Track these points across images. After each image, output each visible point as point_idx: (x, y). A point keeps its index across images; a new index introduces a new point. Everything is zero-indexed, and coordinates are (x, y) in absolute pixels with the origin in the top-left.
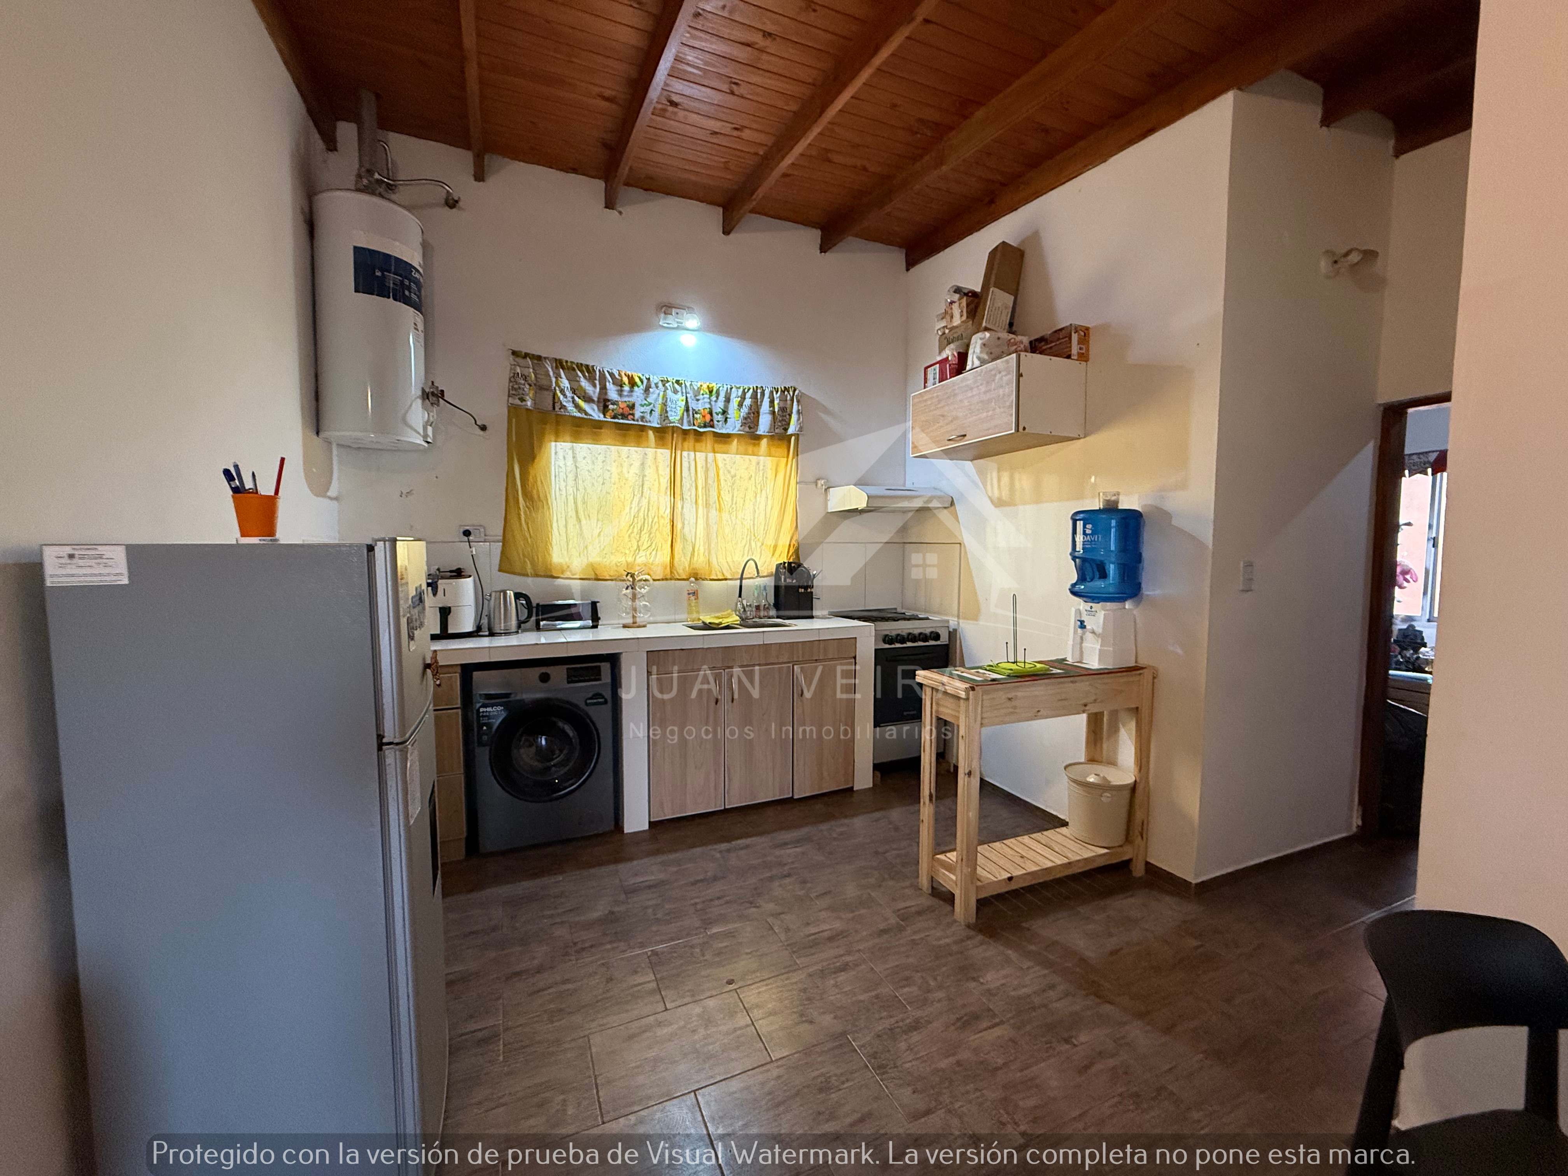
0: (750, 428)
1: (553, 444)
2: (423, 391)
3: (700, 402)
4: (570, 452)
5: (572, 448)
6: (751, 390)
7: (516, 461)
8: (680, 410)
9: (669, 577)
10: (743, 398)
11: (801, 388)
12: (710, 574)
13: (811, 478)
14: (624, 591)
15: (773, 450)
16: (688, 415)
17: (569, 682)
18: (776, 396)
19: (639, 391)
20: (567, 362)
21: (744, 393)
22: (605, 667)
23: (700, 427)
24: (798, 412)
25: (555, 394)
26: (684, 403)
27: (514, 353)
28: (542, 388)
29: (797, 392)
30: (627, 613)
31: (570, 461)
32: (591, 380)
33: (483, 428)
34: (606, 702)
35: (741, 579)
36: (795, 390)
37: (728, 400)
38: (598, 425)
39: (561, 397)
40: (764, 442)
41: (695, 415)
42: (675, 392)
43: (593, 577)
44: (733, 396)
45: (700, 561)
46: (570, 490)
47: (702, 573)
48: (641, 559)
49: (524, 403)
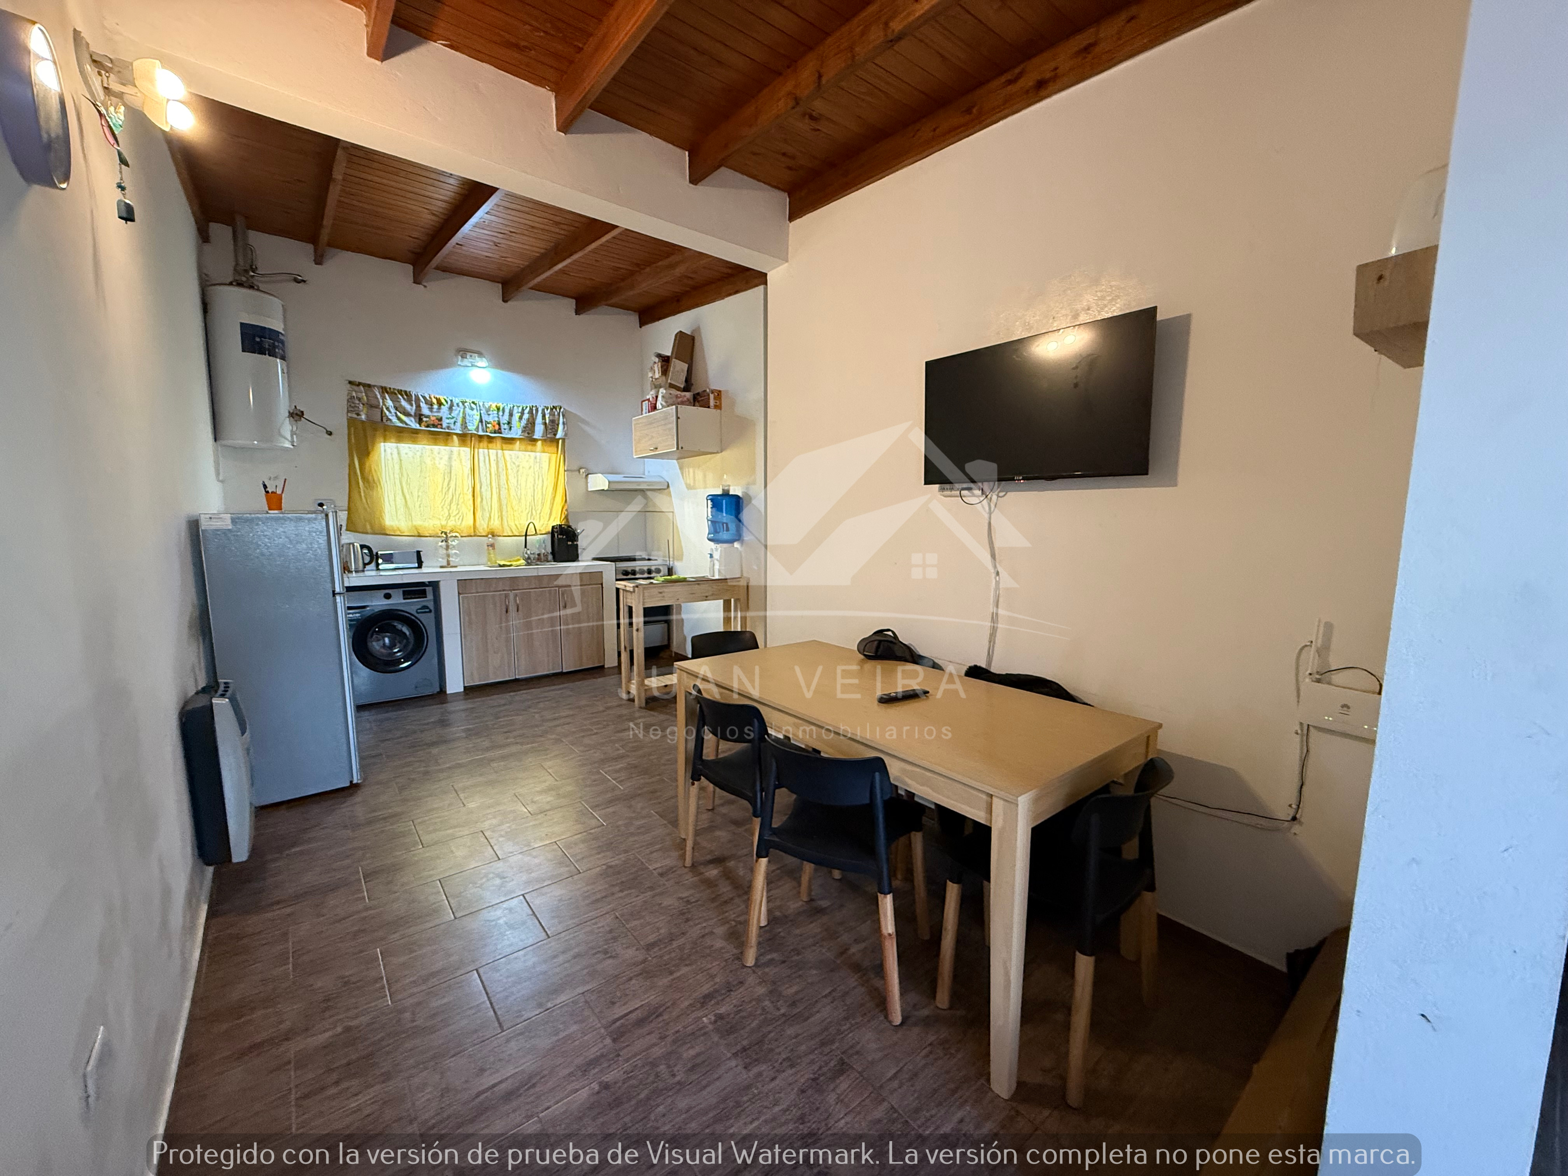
0: (528, 433)
1: (382, 444)
2: (289, 412)
3: (491, 416)
4: (396, 450)
5: (397, 447)
6: (528, 408)
7: (355, 456)
8: (476, 422)
9: (473, 534)
10: (522, 413)
11: (565, 406)
12: (503, 531)
13: (576, 468)
14: (440, 544)
15: (546, 449)
16: (482, 425)
17: (404, 599)
18: (547, 412)
19: (444, 409)
20: (390, 388)
21: (523, 410)
22: (429, 590)
23: (490, 433)
24: (564, 423)
25: (382, 411)
26: (478, 417)
27: (350, 382)
28: (372, 406)
29: (562, 410)
30: (443, 558)
31: (395, 456)
32: (409, 401)
33: (330, 433)
34: (430, 611)
35: (526, 535)
36: (561, 408)
37: (511, 415)
38: (416, 432)
39: (387, 413)
40: (539, 443)
41: (488, 425)
42: (472, 409)
43: (416, 534)
44: (515, 411)
45: (495, 524)
46: (397, 476)
47: (497, 532)
48: (451, 523)
49: (359, 417)
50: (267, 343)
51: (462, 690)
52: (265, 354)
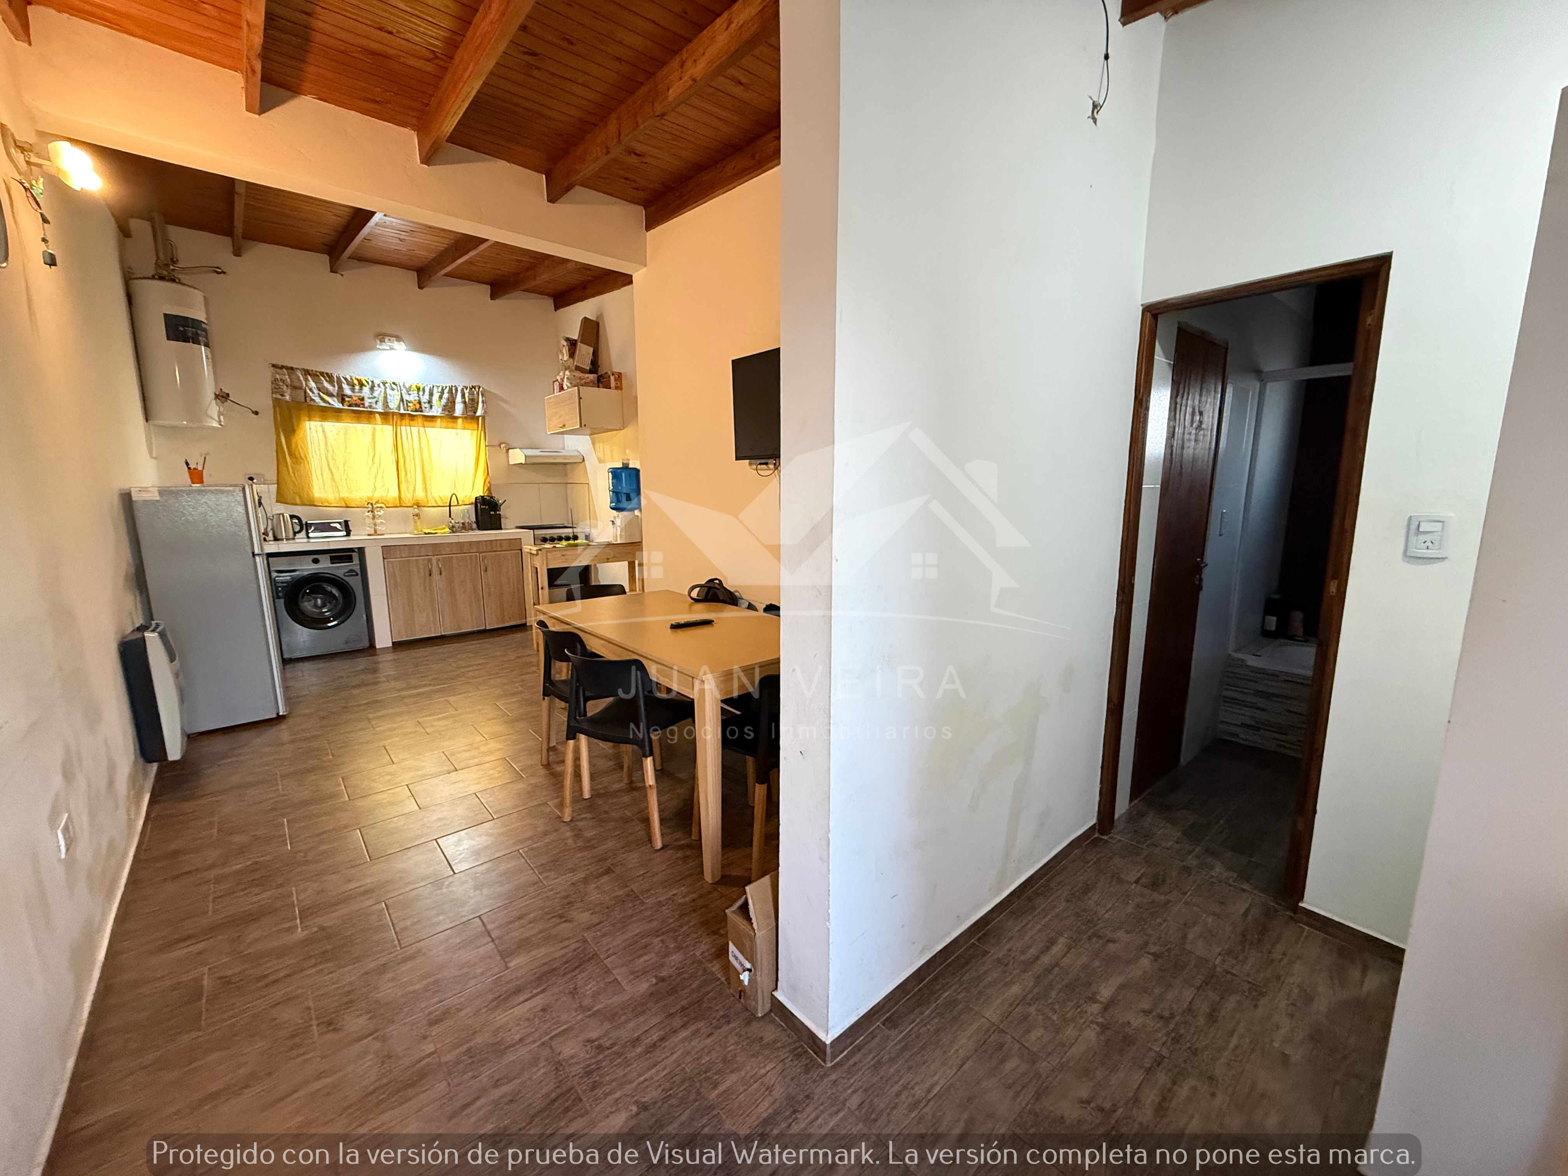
0: (449, 412)
1: (307, 423)
2: (215, 394)
3: (412, 396)
4: (321, 428)
5: (322, 426)
6: (448, 388)
7: (282, 434)
8: (397, 402)
9: (398, 505)
10: (442, 392)
11: (484, 386)
12: (428, 502)
13: (496, 443)
14: (367, 514)
15: (467, 426)
16: (403, 404)
17: (332, 563)
18: (466, 392)
19: (366, 390)
20: (312, 371)
21: (443, 390)
22: (355, 555)
23: (412, 411)
24: (483, 402)
25: (305, 392)
26: (400, 396)
27: (274, 366)
28: (295, 388)
29: (481, 389)
30: (370, 527)
31: (320, 433)
32: (331, 381)
33: (256, 413)
34: (357, 574)
35: (450, 506)
36: (479, 387)
37: (431, 394)
38: (338, 411)
39: (311, 394)
40: (460, 420)
41: (409, 404)
42: (393, 389)
43: (344, 505)
44: (435, 389)
45: (420, 494)
46: (323, 452)
47: (422, 503)
48: (377, 495)
49: (283, 398)
50: (190, 331)
51: (391, 645)
52: (189, 342)
